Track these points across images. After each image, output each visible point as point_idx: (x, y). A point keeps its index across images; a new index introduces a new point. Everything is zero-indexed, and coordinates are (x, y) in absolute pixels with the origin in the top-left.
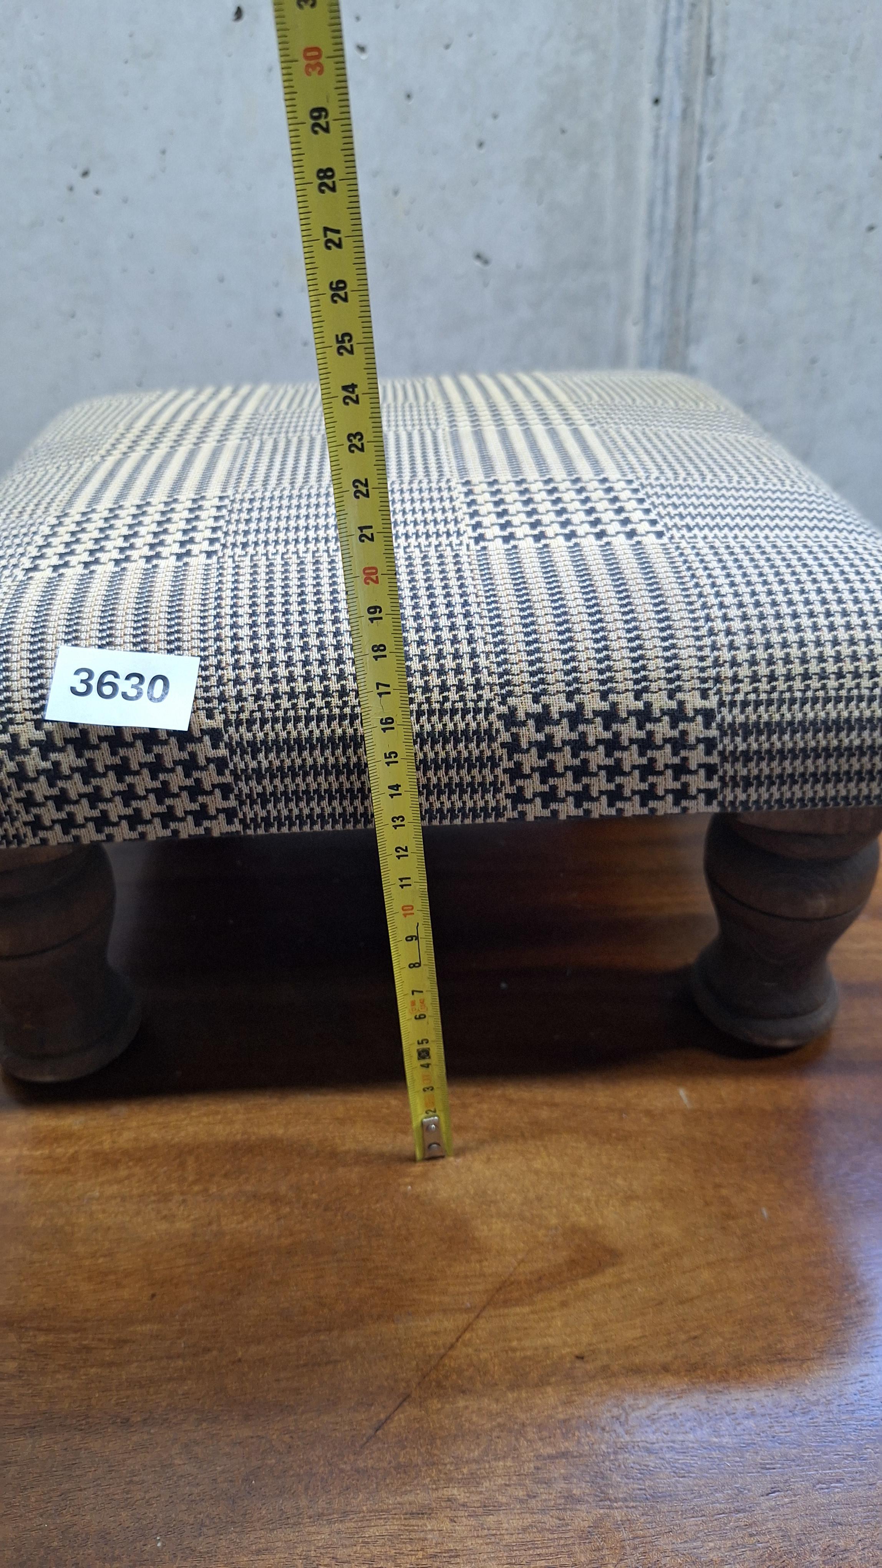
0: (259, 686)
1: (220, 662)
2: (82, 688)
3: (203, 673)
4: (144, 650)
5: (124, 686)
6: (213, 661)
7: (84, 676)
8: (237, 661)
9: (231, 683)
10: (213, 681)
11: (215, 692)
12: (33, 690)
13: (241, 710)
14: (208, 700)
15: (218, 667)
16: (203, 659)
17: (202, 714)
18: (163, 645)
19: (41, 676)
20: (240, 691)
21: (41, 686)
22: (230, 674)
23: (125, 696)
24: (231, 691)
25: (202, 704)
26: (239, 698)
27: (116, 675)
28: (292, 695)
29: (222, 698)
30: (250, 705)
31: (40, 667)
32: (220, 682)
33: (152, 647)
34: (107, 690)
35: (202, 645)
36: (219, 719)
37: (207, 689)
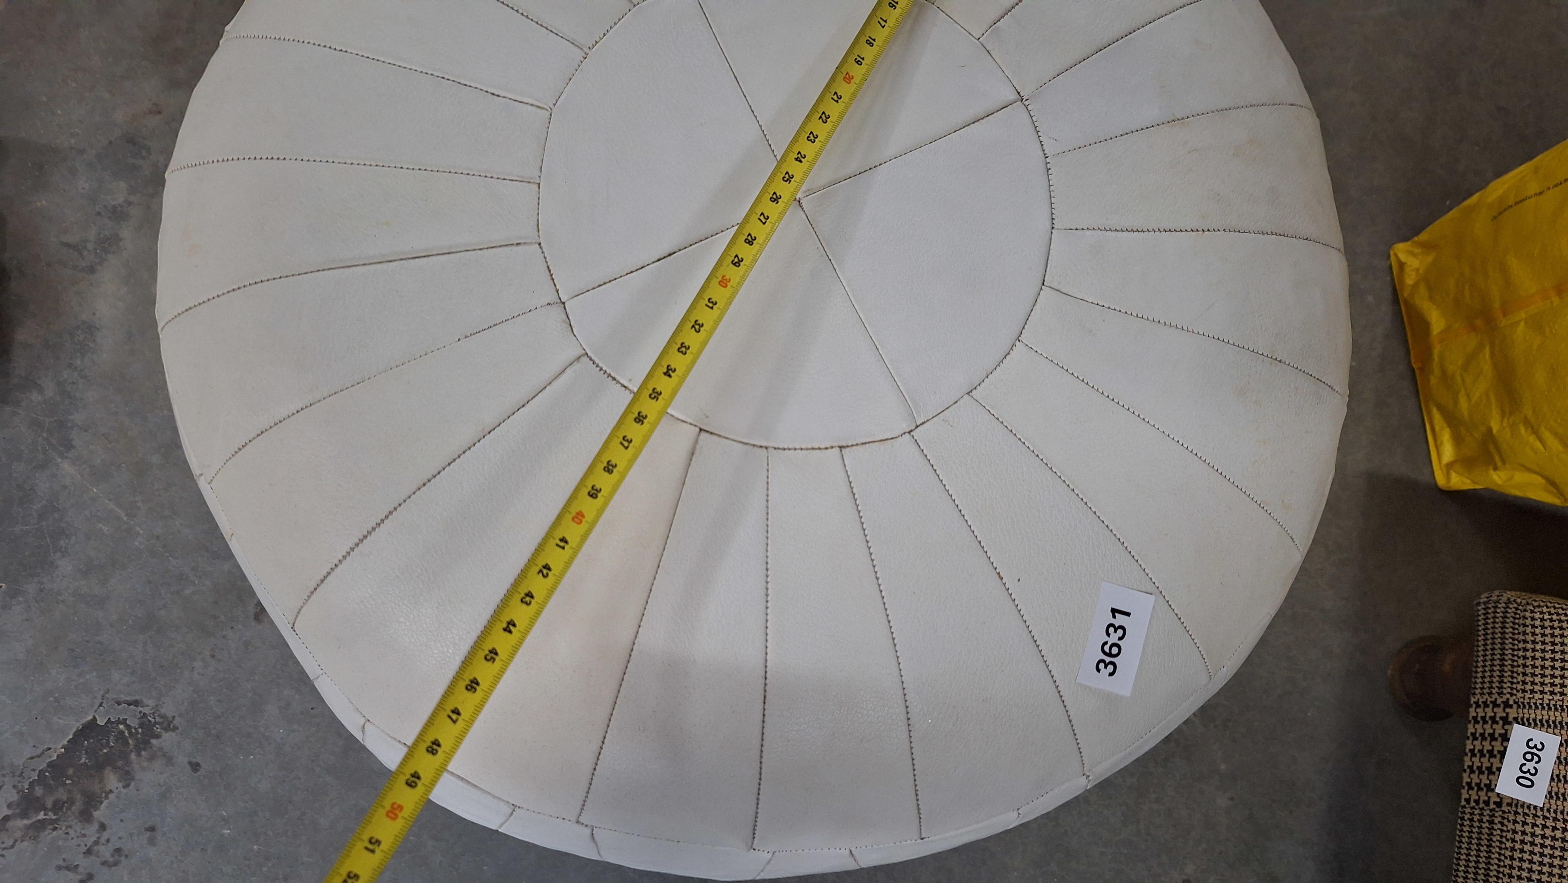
0: (1520, 833)
1: (1538, 817)
2: (1531, 744)
3: (1532, 807)
4: (1552, 779)
5: (1530, 766)
6: (1539, 813)
7: (1540, 747)
8: (1538, 826)
9: (1524, 820)
10: (1527, 811)
11: (1520, 810)
12: (1534, 720)
13: (1509, 821)
14: (1516, 806)
15: (1535, 816)
16: (1542, 809)
17: (1510, 801)
18: (1555, 789)
19: (1542, 725)
20: (1518, 823)
21: (1536, 725)
22: (1530, 820)
23: (1525, 764)
24: (1520, 818)
25: (1515, 802)
26: (1515, 822)
27: (1537, 763)
28: (1513, 849)
29: (1516, 813)
30: (1510, 826)
31: (1549, 726)
32: (1525, 814)
33: (1553, 784)
34: (1529, 757)
35: (1552, 810)
36: (1505, 808)
37: (1522, 806)
